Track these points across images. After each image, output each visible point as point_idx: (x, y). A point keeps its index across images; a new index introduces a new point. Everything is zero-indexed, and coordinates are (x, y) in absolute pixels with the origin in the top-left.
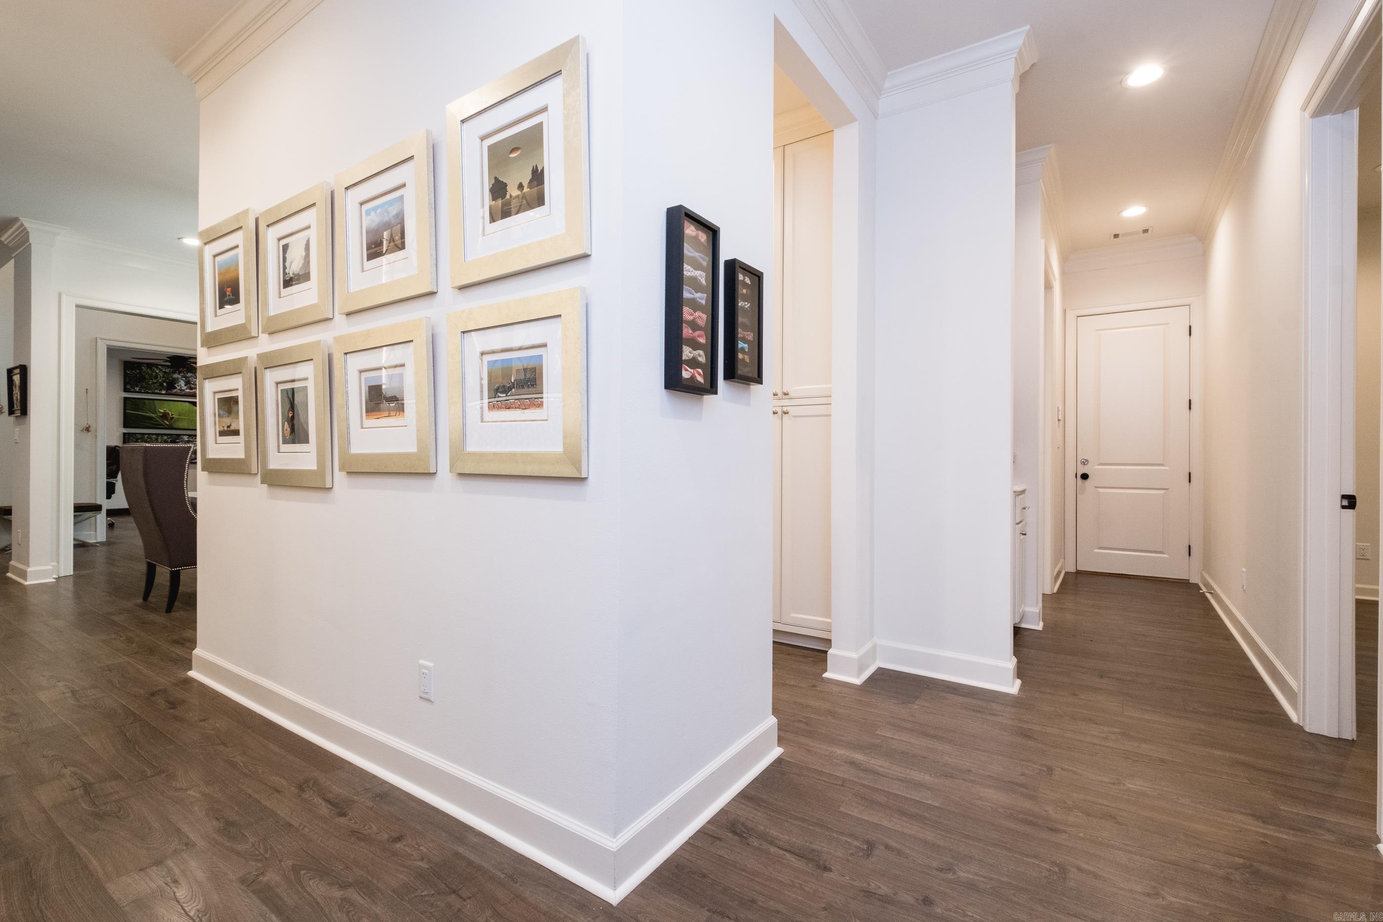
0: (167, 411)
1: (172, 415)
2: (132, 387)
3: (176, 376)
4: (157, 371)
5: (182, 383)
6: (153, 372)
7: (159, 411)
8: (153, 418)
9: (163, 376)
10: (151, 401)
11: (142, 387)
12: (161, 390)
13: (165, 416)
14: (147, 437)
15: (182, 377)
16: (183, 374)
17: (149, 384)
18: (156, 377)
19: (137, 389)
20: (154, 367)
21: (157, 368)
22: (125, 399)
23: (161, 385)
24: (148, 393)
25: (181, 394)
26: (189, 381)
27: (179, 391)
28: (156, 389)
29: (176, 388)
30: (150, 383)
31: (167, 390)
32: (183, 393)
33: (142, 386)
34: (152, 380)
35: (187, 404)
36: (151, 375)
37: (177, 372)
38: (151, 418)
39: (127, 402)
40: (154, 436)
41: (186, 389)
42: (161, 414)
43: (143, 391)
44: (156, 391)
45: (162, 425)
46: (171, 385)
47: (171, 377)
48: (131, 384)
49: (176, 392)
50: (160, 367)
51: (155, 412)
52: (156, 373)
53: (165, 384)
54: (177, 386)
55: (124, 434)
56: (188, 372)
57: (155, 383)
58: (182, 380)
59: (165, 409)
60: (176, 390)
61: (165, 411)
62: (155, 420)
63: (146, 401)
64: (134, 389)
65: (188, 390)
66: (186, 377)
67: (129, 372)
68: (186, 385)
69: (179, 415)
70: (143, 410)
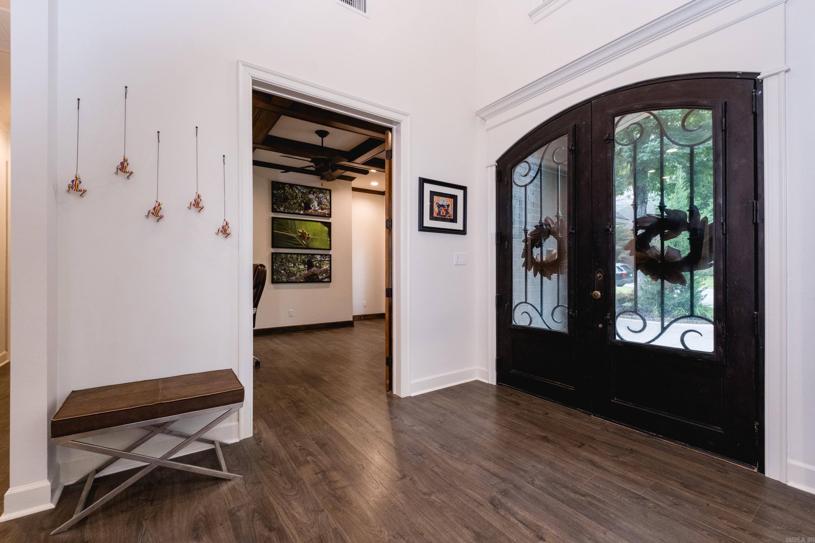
0: (305, 231)
1: (308, 235)
2: (278, 207)
3: (311, 196)
5: (316, 203)
6: (294, 193)
7: (298, 231)
8: (295, 238)
9: (302, 196)
10: (292, 221)
11: (286, 208)
12: (300, 210)
13: (303, 236)
14: (290, 257)
15: (316, 198)
16: (316, 195)
17: (291, 204)
18: (296, 198)
19: (282, 209)
20: (295, 187)
21: (297, 188)
22: (273, 219)
23: (300, 205)
24: (290, 213)
25: (314, 214)
26: (321, 201)
27: (313, 212)
28: (296, 209)
29: (311, 209)
30: (292, 203)
31: (304, 210)
32: (316, 213)
33: (285, 206)
34: (293, 200)
35: (320, 224)
36: (292, 196)
37: (312, 192)
38: (292, 238)
39: (275, 222)
40: (295, 256)
41: (319, 209)
42: (300, 234)
43: (286, 211)
44: (296, 211)
45: (300, 245)
46: (307, 207)
47: (308, 197)
48: (277, 204)
49: (312, 212)
50: (299, 187)
51: (295, 233)
52: (296, 193)
53: (303, 204)
54: (312, 206)
55: (273, 254)
56: (320, 193)
57: (296, 203)
58: (315, 200)
59: (303, 229)
60: (311, 210)
61: (303, 231)
62: (295, 240)
63: (289, 221)
64: (279, 209)
65: (320, 211)
66: (318, 198)
67: (275, 192)
68: (318, 205)
69: (314, 235)
70: (287, 230)
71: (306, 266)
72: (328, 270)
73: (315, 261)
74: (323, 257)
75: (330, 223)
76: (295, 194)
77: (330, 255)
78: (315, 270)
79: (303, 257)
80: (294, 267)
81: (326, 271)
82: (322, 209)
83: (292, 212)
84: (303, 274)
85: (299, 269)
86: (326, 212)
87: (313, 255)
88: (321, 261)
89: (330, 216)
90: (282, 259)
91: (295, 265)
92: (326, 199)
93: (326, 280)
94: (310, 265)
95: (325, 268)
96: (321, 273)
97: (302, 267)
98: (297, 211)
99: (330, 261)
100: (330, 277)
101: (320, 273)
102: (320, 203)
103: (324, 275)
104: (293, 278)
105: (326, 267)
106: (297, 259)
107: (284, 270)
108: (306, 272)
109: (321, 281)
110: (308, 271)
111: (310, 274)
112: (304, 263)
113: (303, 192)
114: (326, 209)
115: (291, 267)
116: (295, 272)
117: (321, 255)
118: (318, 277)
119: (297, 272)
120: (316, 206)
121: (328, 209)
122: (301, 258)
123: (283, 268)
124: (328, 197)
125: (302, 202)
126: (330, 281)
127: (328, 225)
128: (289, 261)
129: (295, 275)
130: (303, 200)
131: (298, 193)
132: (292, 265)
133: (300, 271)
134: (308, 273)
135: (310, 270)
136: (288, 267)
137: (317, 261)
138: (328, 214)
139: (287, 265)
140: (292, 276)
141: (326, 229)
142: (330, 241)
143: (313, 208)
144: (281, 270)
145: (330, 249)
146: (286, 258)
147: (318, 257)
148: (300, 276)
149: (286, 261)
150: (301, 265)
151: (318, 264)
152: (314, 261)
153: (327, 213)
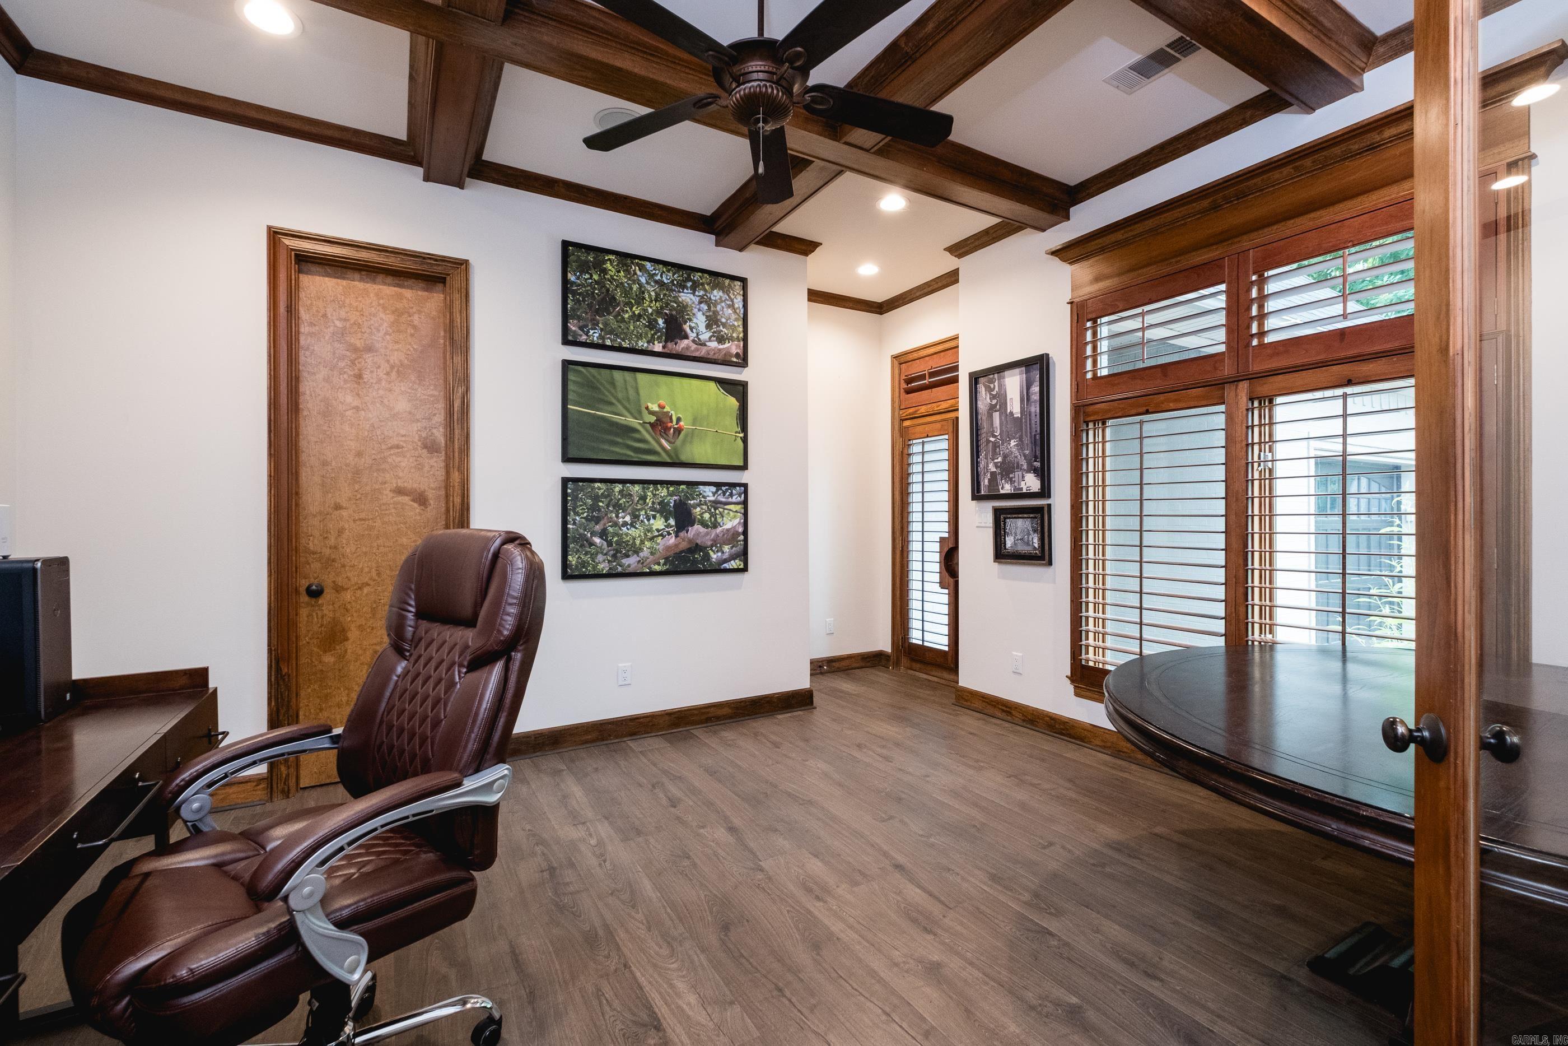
0: (667, 409)
1: (679, 420)
2: (581, 328)
3: (686, 297)
4: (643, 280)
5: (700, 320)
6: (634, 282)
7: (647, 408)
8: (636, 431)
9: (657, 295)
10: (627, 375)
11: (607, 330)
12: (650, 341)
13: (661, 424)
14: (621, 492)
15: (700, 303)
16: (702, 293)
17: (623, 320)
18: (640, 300)
19: (595, 334)
20: (638, 264)
21: (642, 268)
22: (567, 365)
23: (652, 325)
24: (620, 349)
25: (697, 354)
26: (716, 313)
27: (694, 346)
28: (640, 337)
29: (686, 337)
30: (626, 316)
31: (666, 341)
32: (702, 352)
33: (606, 324)
34: (631, 305)
35: (712, 385)
36: (627, 292)
37: (689, 284)
38: (628, 430)
39: (571, 377)
40: (637, 488)
41: (710, 340)
42: (652, 419)
43: (608, 343)
44: (640, 343)
45: (653, 452)
46: (675, 329)
47: (676, 300)
48: (579, 318)
49: (688, 348)
50: (648, 265)
51: (638, 414)
52: (641, 285)
53: (661, 321)
54: (688, 330)
55: (565, 481)
56: (713, 289)
57: (638, 318)
58: (699, 310)
59: (661, 402)
60: (686, 342)
61: (661, 407)
62: (637, 436)
63: (617, 375)
64: (587, 334)
65: (714, 344)
66: (708, 302)
67: (573, 278)
68: (708, 327)
69: (695, 421)
70: (611, 404)
71: (672, 522)
72: (738, 534)
73: (700, 505)
74: (724, 493)
75: (744, 385)
76: (635, 287)
77: (745, 486)
78: (698, 534)
79: (663, 492)
80: (632, 525)
81: (731, 537)
82: (721, 340)
83: (625, 344)
84: (660, 547)
85: (650, 530)
86: (734, 348)
87: (692, 484)
88: (716, 504)
89: (743, 360)
90: (596, 498)
91: (635, 517)
92: (732, 306)
93: (734, 564)
94: (683, 517)
95: (729, 525)
96: (717, 543)
97: (659, 524)
98: (642, 344)
99: (745, 503)
100: (744, 555)
101: (714, 543)
102: (712, 321)
103: (726, 548)
104: (631, 562)
105: (731, 522)
106: (643, 498)
107: (603, 534)
108: (672, 540)
109: (717, 570)
110: (677, 536)
111: (684, 545)
112: (663, 510)
113: (661, 284)
114: (731, 339)
115: (625, 524)
116: (638, 542)
117: (718, 485)
118: (707, 557)
119: (642, 542)
120: (702, 327)
121: (738, 339)
122: (654, 495)
123: (598, 528)
124: (738, 302)
125: (659, 312)
126: (745, 569)
127: (739, 390)
128: (618, 507)
129: (637, 552)
130: (662, 308)
131: (648, 283)
132: (628, 519)
133: (652, 539)
134: (676, 545)
135: (682, 534)
136: (615, 524)
137: (705, 503)
138: (737, 355)
139: (610, 520)
140: (627, 556)
141: (733, 402)
142: (745, 440)
143: (692, 335)
144: (593, 534)
145: (744, 467)
146: (608, 495)
147: (709, 491)
148: (652, 553)
149: (608, 506)
150: (654, 517)
151: (707, 516)
152: (695, 506)
153: (734, 351)
